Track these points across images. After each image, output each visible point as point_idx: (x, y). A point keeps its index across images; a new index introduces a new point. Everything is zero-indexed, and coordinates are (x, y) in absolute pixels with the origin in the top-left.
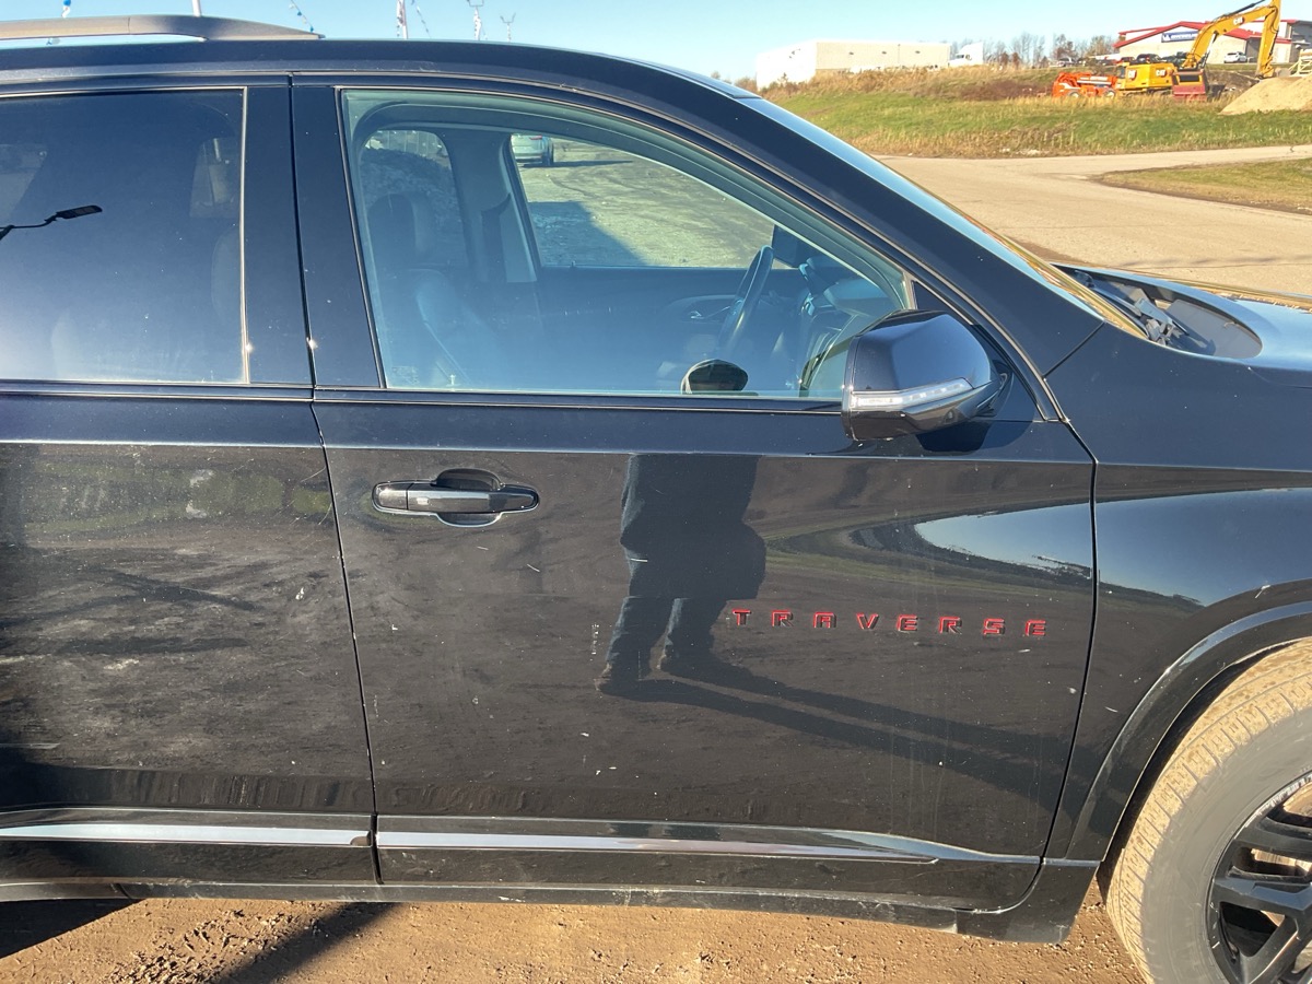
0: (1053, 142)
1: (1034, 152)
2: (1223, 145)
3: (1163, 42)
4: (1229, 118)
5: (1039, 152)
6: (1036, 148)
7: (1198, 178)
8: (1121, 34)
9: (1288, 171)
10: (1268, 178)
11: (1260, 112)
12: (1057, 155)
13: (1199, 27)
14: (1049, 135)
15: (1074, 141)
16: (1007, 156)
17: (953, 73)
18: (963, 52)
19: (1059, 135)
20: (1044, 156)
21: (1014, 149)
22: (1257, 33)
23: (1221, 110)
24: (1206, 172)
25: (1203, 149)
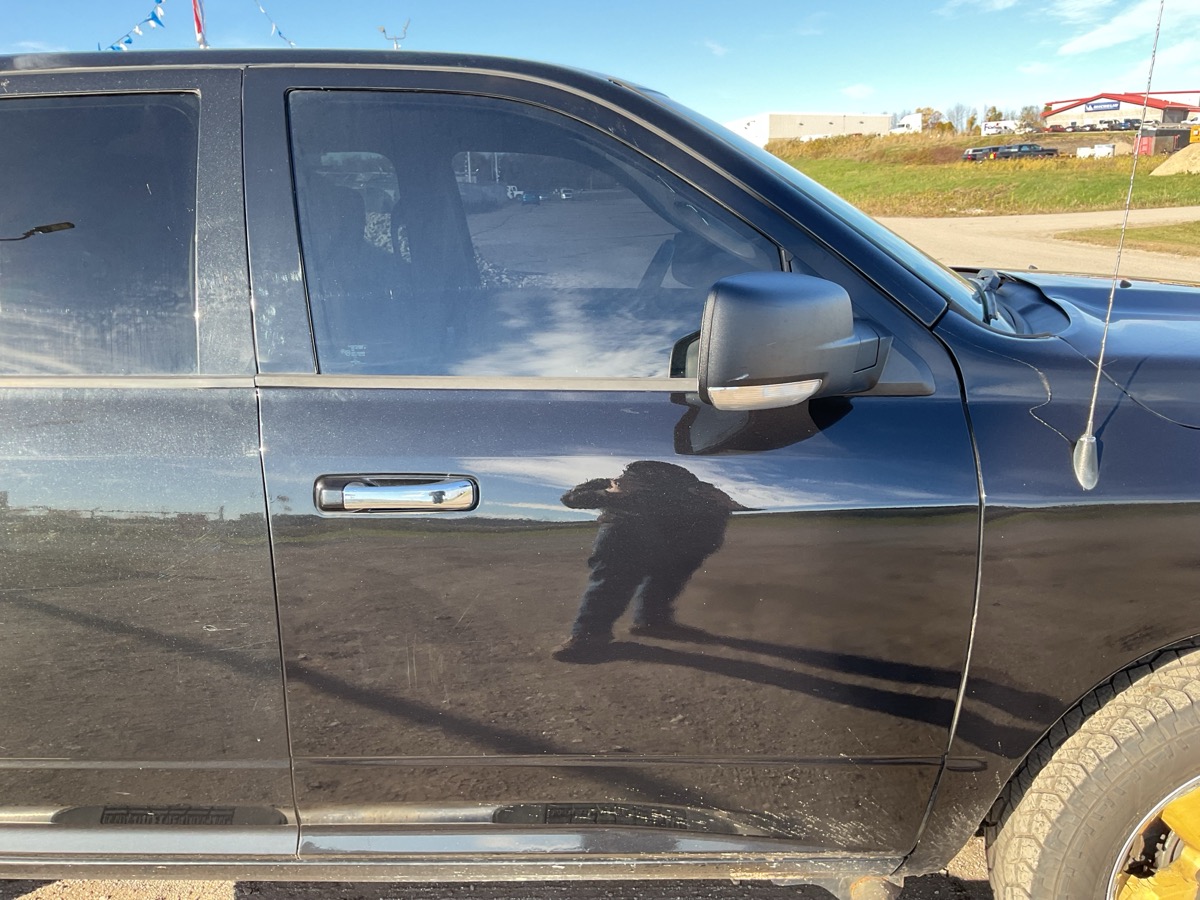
0: (995, 204)
1: (979, 211)
4: (1161, 179)
5: (982, 211)
6: (980, 208)
8: (1046, 104)
11: (1190, 173)
12: (1001, 214)
13: (1119, 98)
14: (991, 196)
15: (1014, 201)
16: (954, 214)
17: (895, 140)
18: (903, 122)
19: (1000, 195)
20: (989, 215)
21: (960, 209)
22: (1173, 103)
23: (1151, 172)
24: (1147, 229)
25: (1140, 208)
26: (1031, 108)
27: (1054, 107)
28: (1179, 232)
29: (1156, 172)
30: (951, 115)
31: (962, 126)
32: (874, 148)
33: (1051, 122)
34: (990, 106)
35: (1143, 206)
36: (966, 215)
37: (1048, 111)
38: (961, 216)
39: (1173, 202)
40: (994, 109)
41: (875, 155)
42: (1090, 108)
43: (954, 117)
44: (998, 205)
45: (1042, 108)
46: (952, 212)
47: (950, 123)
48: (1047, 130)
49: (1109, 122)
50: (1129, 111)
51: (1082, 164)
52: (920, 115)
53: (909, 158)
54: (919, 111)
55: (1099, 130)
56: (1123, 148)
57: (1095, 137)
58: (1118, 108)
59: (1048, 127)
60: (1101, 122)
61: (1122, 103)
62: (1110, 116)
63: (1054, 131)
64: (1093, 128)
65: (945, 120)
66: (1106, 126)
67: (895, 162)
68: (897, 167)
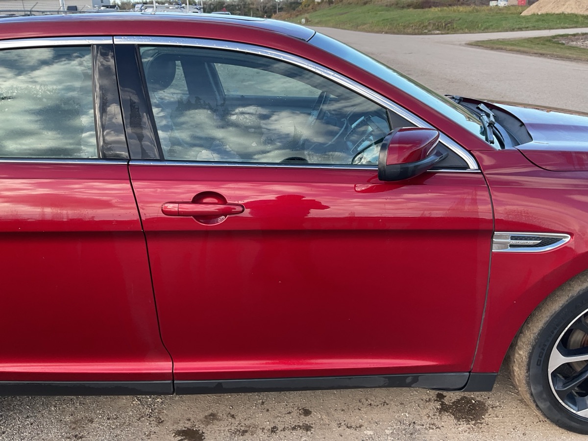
0: (447, 28)
1: (438, 32)
2: (520, 29)
4: (524, 17)
5: (440, 32)
6: (439, 30)
7: (508, 44)
9: (547, 41)
10: (538, 44)
11: (538, 14)
12: (448, 34)
16: (426, 34)
19: (450, 25)
20: (442, 34)
21: (429, 31)
23: (521, 13)
24: (512, 41)
25: (512, 31)
28: (525, 42)
29: (524, 14)
35: (513, 30)
36: (431, 34)
38: (429, 34)
44: (448, 30)
46: (425, 33)
51: (491, 9)
53: (409, 6)
56: (513, 1)
67: (403, 7)
68: (405, 10)
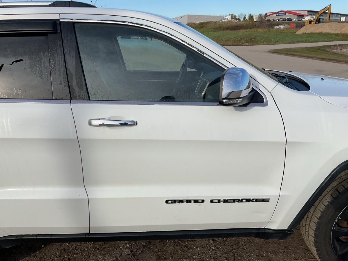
2: (298, 42)
3: (277, 16)
4: (298, 35)
6: (248, 43)
8: (266, 13)
10: (313, 51)
11: (306, 33)
12: (254, 45)
13: (286, 12)
14: (251, 40)
15: (258, 41)
17: (223, 23)
18: (226, 18)
19: (253, 40)
20: (251, 45)
21: (242, 43)
22: (300, 14)
23: (295, 33)
26: (261, 14)
27: (268, 14)
30: (239, 16)
31: (242, 19)
32: (217, 26)
33: (267, 18)
34: (249, 14)
35: (294, 43)
36: (244, 45)
37: (266, 15)
39: (302, 42)
40: (251, 14)
41: (218, 28)
42: (278, 15)
43: (240, 17)
44: (253, 42)
45: (264, 14)
46: (240, 44)
47: (239, 18)
48: (266, 21)
49: (283, 19)
50: (288, 16)
51: (276, 30)
52: (231, 16)
53: (227, 29)
54: (230, 15)
55: (280, 21)
56: (287, 26)
57: (279, 23)
58: (285, 15)
59: (266, 20)
60: (281, 19)
61: (286, 13)
62: (284, 17)
63: (268, 21)
64: (279, 20)
65: (237, 18)
66: (282, 20)
67: (224, 30)
68: (225, 31)
